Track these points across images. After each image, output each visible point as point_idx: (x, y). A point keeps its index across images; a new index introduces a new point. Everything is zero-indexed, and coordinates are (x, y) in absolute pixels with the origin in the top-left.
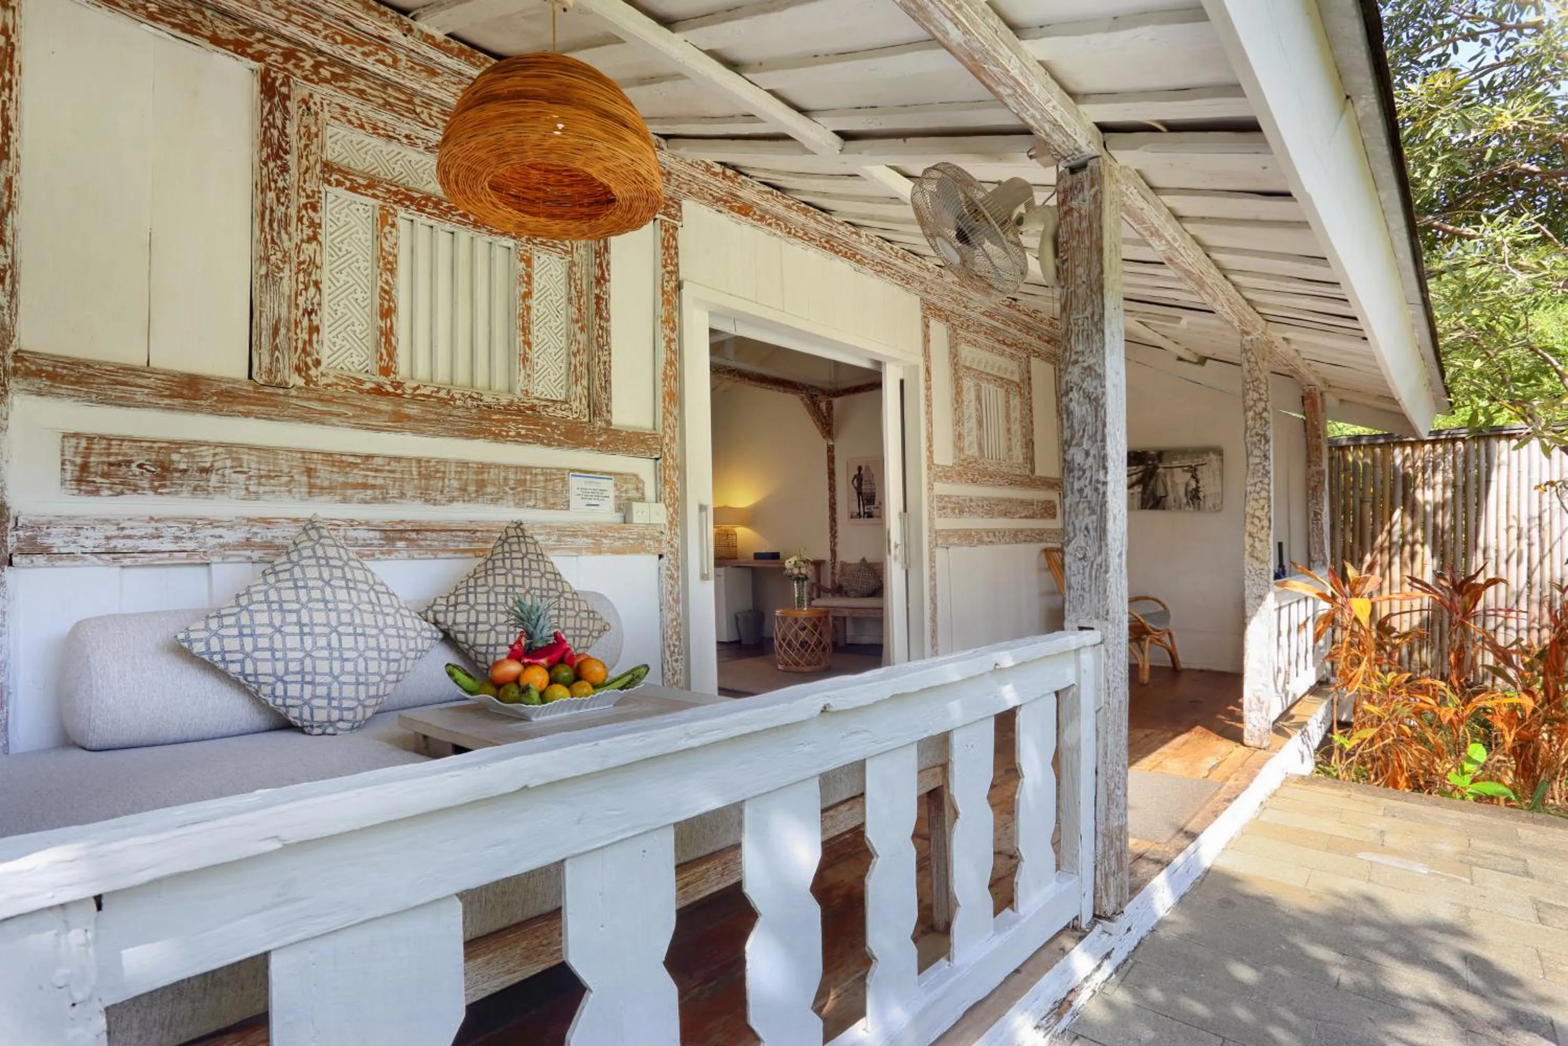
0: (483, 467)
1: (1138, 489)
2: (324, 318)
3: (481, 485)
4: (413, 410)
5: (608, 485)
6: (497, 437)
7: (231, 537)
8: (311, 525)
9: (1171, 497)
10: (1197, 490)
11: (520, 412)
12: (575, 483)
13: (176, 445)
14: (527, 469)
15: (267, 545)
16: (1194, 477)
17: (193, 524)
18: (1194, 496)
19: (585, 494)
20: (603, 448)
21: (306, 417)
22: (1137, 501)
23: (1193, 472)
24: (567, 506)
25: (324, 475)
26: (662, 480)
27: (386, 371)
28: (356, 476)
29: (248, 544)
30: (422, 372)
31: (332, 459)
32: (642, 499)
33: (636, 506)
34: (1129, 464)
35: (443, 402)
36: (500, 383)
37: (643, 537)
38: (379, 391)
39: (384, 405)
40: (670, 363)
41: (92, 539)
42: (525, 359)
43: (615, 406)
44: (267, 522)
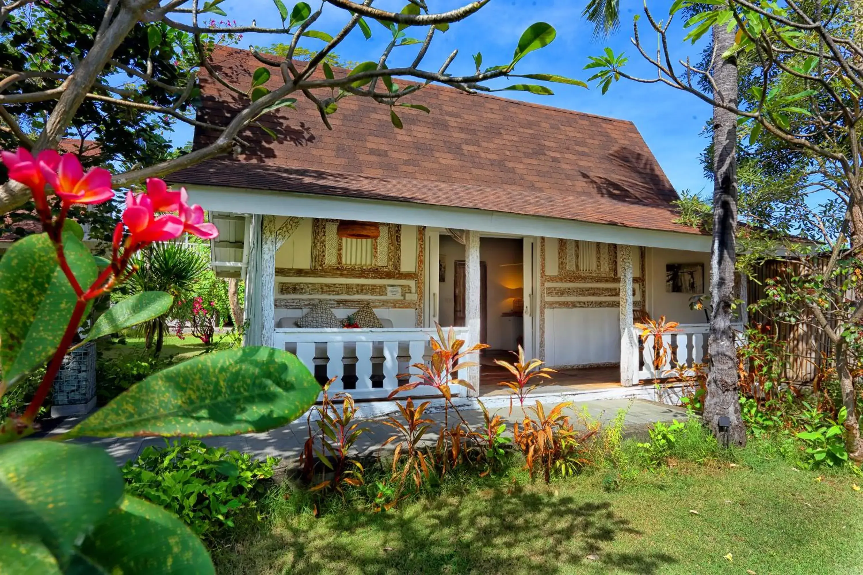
0: (363, 285)
1: (671, 282)
2: (326, 253)
3: (362, 290)
4: (345, 272)
5: (399, 289)
6: (366, 278)
7: (306, 303)
8: (320, 301)
9: (684, 287)
10: (693, 283)
11: (373, 270)
12: (389, 289)
13: (297, 284)
14: (375, 285)
15: (313, 305)
16: (692, 277)
17: (299, 300)
18: (692, 286)
19: (392, 292)
20: (398, 278)
21: (321, 276)
22: (671, 288)
23: (691, 274)
24: (386, 295)
25: (325, 289)
26: (418, 287)
27: (339, 263)
28: (332, 289)
29: (309, 304)
30: (348, 262)
31: (328, 286)
32: (410, 292)
33: (407, 295)
34: (668, 270)
35: (353, 270)
36: (368, 263)
37: (409, 304)
38: (338, 269)
39: (339, 272)
40: (421, 252)
41: (283, 303)
42: (375, 256)
43: (401, 267)
44: (313, 300)
